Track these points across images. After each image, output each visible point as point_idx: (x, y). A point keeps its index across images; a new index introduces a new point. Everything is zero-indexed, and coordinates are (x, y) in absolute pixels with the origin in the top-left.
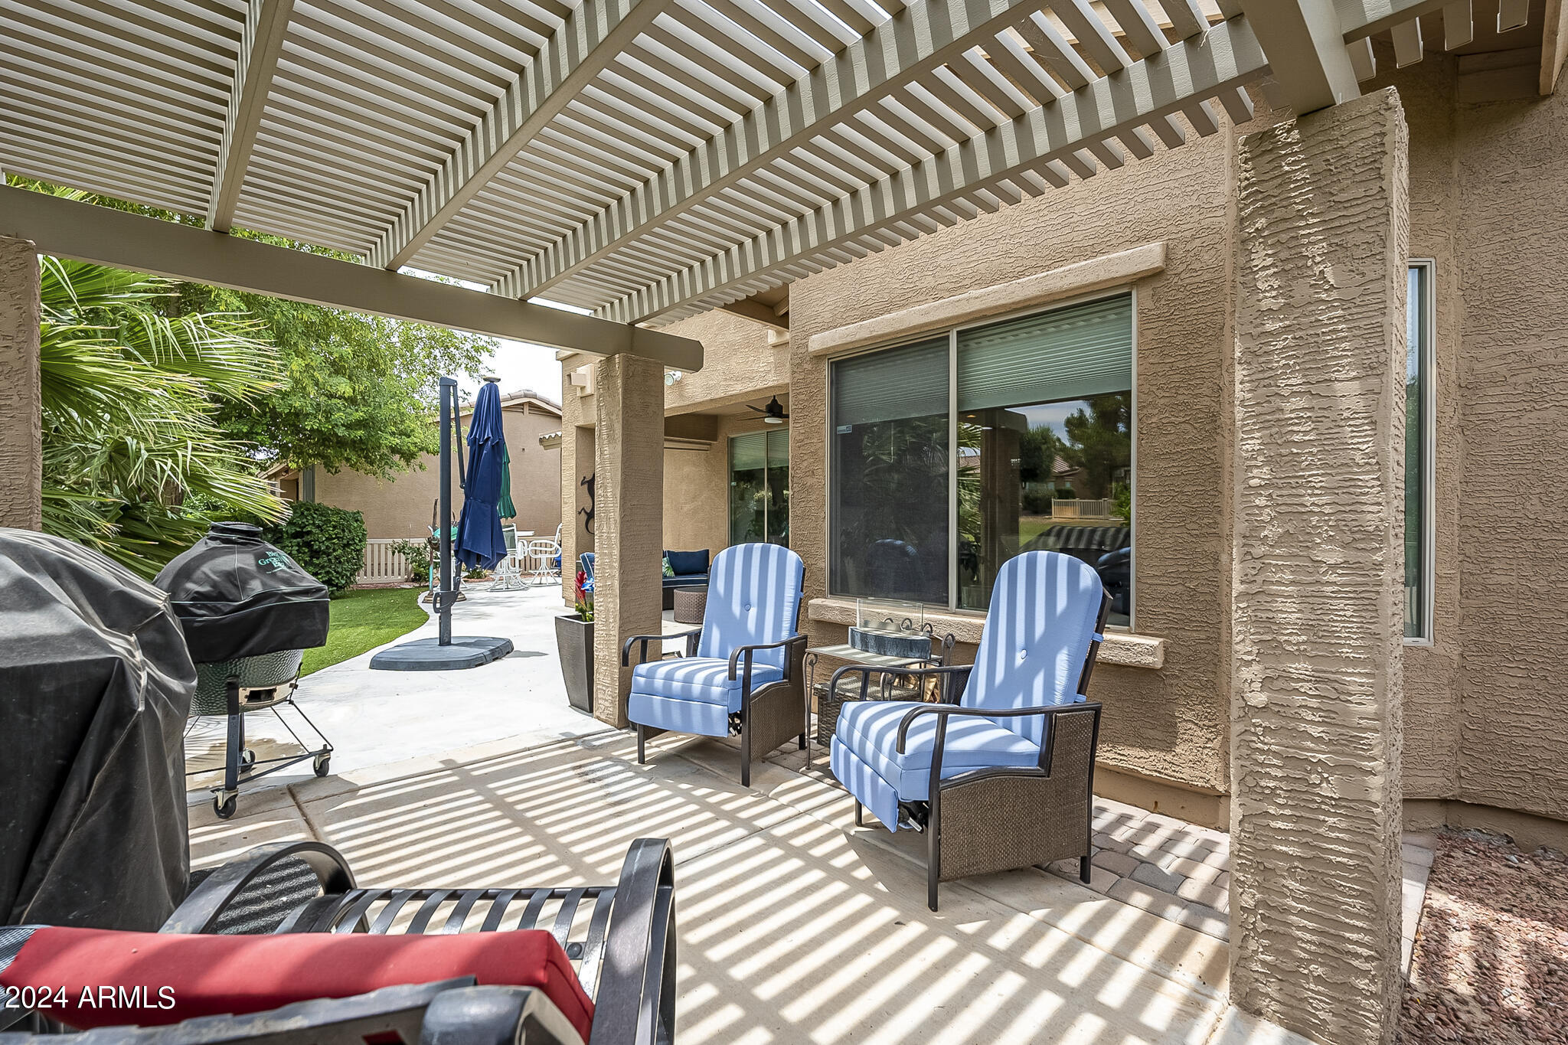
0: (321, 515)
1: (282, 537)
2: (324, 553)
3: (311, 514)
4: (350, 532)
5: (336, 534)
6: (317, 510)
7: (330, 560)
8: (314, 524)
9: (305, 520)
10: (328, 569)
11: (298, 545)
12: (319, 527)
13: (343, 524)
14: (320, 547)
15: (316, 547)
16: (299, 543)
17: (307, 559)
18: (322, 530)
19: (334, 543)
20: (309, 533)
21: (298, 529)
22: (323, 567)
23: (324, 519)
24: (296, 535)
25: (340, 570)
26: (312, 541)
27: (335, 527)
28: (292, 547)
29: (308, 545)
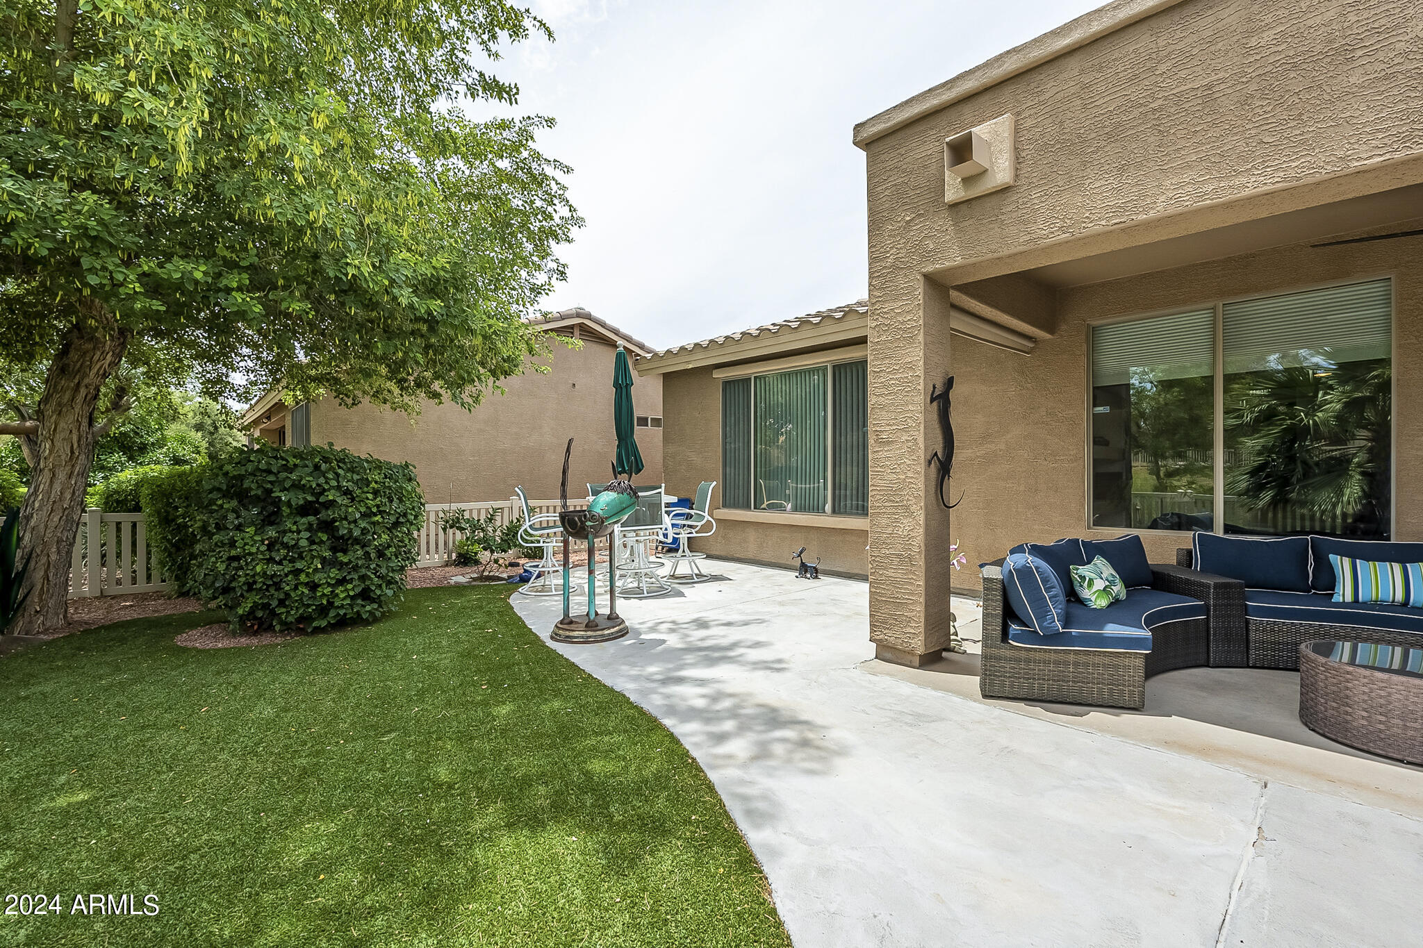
0: (352, 470)
1: (278, 513)
2: (357, 541)
3: (332, 469)
4: (401, 500)
5: (378, 506)
6: (342, 461)
7: (367, 554)
8: (339, 487)
9: (322, 480)
10: (363, 571)
11: (309, 528)
12: (347, 492)
13: (390, 488)
14: (350, 531)
15: (343, 532)
16: (310, 525)
17: (327, 554)
18: (353, 499)
19: (374, 523)
20: (332, 503)
21: (310, 498)
22: (356, 568)
23: (356, 477)
24: (305, 510)
25: (383, 571)
26: (334, 520)
27: (376, 493)
28: (299, 532)
29: (328, 526)
